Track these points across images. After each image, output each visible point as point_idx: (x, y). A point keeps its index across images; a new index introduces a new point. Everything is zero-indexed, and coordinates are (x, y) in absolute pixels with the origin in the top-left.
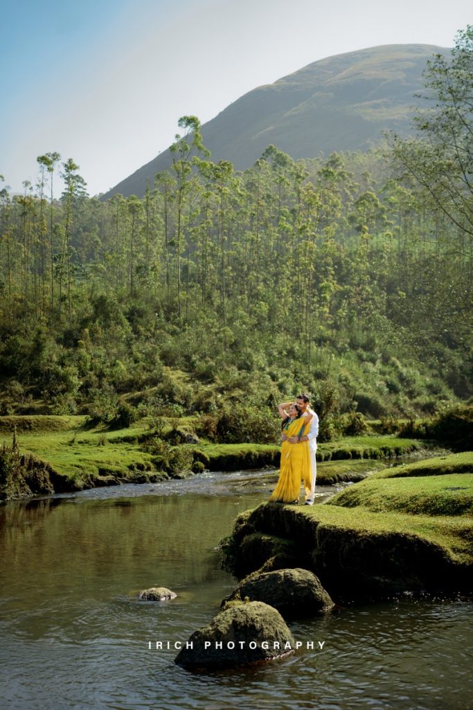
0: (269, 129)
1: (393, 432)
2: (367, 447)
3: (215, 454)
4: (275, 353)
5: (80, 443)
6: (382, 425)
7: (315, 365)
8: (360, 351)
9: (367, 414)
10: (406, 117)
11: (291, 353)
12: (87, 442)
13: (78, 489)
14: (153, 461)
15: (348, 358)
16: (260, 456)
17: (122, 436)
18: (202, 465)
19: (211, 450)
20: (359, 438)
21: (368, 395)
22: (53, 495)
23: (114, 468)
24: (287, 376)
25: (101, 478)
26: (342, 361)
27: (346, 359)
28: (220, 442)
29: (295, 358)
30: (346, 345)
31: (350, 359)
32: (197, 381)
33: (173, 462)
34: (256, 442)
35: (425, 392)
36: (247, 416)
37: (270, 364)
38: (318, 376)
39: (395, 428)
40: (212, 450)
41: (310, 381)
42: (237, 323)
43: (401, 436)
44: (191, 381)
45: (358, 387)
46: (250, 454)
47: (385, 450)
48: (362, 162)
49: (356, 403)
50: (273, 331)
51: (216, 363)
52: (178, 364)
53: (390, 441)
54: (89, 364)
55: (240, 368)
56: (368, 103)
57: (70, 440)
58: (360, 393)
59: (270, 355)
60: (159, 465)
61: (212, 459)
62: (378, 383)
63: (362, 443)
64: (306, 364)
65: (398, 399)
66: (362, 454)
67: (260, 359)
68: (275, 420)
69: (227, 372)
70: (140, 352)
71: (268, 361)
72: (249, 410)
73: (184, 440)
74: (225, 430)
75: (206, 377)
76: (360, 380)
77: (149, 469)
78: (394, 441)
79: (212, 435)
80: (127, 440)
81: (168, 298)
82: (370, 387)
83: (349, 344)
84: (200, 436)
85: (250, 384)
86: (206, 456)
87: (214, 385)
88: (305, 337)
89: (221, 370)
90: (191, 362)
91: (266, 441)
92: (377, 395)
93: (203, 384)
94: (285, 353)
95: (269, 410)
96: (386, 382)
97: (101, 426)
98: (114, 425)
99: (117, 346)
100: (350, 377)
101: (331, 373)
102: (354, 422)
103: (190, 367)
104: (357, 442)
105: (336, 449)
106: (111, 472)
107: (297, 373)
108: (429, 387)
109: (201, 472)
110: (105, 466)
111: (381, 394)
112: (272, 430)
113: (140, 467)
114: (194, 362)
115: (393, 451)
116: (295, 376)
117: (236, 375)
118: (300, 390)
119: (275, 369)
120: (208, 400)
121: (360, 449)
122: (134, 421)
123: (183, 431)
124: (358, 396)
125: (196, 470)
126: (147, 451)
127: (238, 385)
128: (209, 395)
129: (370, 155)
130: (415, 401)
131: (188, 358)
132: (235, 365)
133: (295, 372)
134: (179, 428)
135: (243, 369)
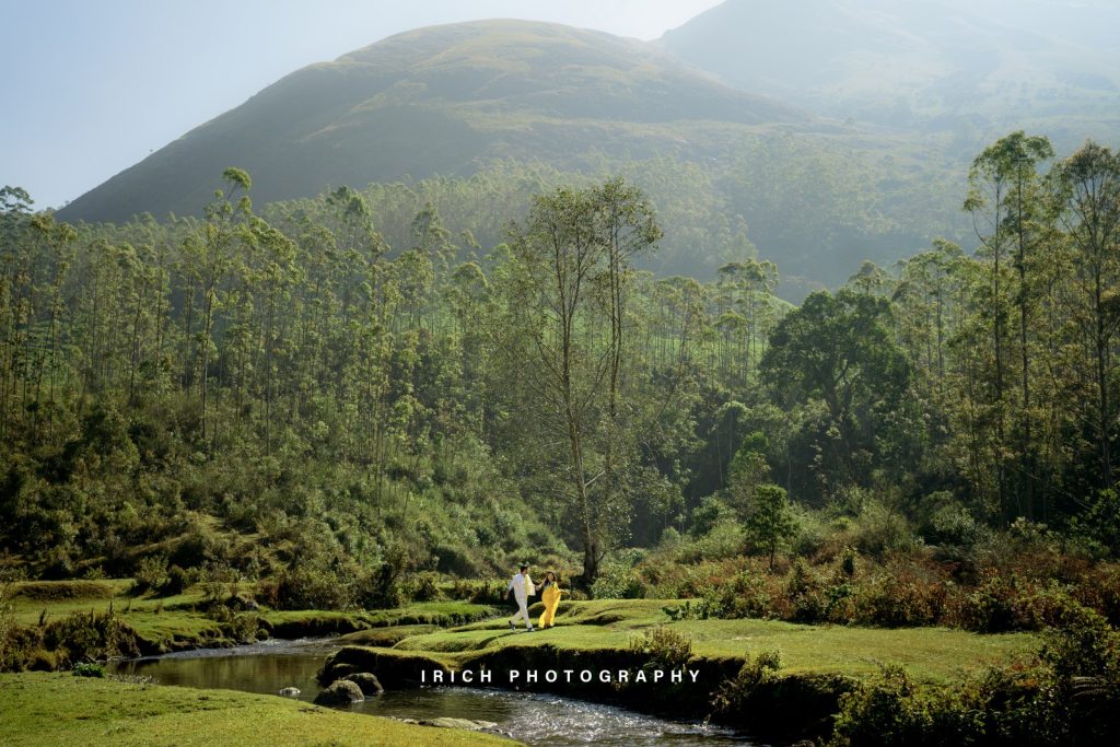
0: (327, 128)
1: (467, 598)
2: (437, 613)
3: (279, 621)
4: (336, 493)
5: (134, 610)
6: (455, 590)
7: (386, 508)
8: (447, 486)
9: (451, 572)
10: (531, 129)
11: (356, 491)
12: (141, 610)
13: (162, 653)
14: (221, 627)
15: (431, 497)
16: (325, 623)
17: (178, 603)
18: (266, 632)
19: (274, 618)
20: (429, 604)
21: (454, 548)
22: (140, 658)
23: (187, 634)
24: (350, 522)
25: (177, 643)
26: (422, 501)
27: (428, 498)
28: (282, 609)
29: (361, 498)
30: (429, 479)
31: (433, 497)
32: (234, 531)
33: (240, 629)
34: (320, 608)
35: (527, 542)
36: (310, 581)
37: (329, 507)
38: (391, 523)
39: (469, 593)
40: (276, 617)
41: (380, 530)
42: (285, 449)
43: (475, 602)
44: (224, 529)
45: (440, 536)
46: (314, 621)
47: (455, 616)
48: (465, 193)
49: (437, 558)
50: (333, 461)
51: (259, 507)
52: (205, 505)
53: (460, 607)
54: (84, 506)
55: (289, 514)
56: (475, 103)
57: (125, 607)
58: (443, 544)
59: (328, 494)
60: (227, 632)
61: (276, 626)
62: (467, 531)
63: (431, 609)
64: (375, 506)
65: (490, 553)
66: (430, 620)
67: (316, 500)
68: (340, 585)
69: (274, 519)
70: (155, 489)
71: (326, 503)
72: (313, 574)
73: (245, 607)
74: (288, 596)
75: (245, 525)
76: (444, 528)
77: (218, 636)
78: (466, 607)
79: (273, 602)
80: (184, 607)
81: (187, 410)
82: (456, 536)
83: (433, 477)
84: (260, 603)
85: (302, 534)
86: (270, 623)
87: (256, 536)
88: (375, 470)
89: (265, 515)
90: (223, 503)
91: (330, 608)
92: (464, 547)
93: (241, 534)
94: (348, 492)
95: (334, 575)
96: (478, 531)
97: (150, 592)
98: (165, 591)
99: (120, 481)
100: (431, 524)
101: (408, 519)
102: (424, 586)
103: (221, 509)
104: (426, 609)
105: (403, 616)
106: (185, 638)
107: (363, 518)
108: (532, 536)
109: (266, 639)
110: (179, 632)
111: (470, 546)
112: (336, 596)
113: (211, 633)
114: (228, 503)
115: (463, 617)
116: (361, 522)
117: (284, 522)
118: (366, 542)
119: (334, 514)
120: (247, 555)
121: (428, 615)
122: (186, 587)
123: (242, 597)
124: (440, 549)
125: (261, 637)
126: (211, 618)
127: (286, 536)
128: (249, 548)
129: (477, 185)
130: (512, 554)
131: (219, 498)
132: (282, 508)
133: (361, 518)
134: (239, 595)
135: (293, 513)
